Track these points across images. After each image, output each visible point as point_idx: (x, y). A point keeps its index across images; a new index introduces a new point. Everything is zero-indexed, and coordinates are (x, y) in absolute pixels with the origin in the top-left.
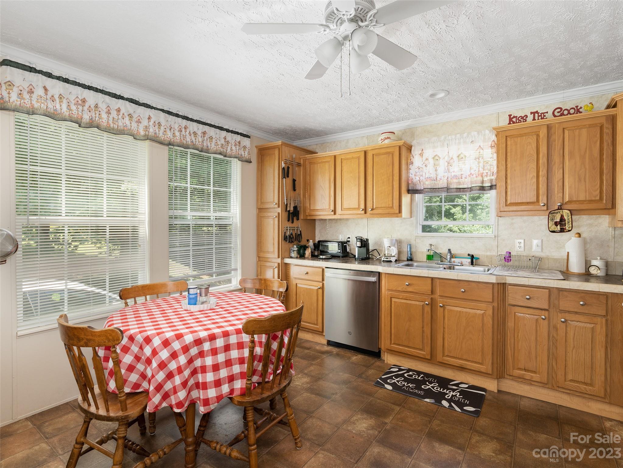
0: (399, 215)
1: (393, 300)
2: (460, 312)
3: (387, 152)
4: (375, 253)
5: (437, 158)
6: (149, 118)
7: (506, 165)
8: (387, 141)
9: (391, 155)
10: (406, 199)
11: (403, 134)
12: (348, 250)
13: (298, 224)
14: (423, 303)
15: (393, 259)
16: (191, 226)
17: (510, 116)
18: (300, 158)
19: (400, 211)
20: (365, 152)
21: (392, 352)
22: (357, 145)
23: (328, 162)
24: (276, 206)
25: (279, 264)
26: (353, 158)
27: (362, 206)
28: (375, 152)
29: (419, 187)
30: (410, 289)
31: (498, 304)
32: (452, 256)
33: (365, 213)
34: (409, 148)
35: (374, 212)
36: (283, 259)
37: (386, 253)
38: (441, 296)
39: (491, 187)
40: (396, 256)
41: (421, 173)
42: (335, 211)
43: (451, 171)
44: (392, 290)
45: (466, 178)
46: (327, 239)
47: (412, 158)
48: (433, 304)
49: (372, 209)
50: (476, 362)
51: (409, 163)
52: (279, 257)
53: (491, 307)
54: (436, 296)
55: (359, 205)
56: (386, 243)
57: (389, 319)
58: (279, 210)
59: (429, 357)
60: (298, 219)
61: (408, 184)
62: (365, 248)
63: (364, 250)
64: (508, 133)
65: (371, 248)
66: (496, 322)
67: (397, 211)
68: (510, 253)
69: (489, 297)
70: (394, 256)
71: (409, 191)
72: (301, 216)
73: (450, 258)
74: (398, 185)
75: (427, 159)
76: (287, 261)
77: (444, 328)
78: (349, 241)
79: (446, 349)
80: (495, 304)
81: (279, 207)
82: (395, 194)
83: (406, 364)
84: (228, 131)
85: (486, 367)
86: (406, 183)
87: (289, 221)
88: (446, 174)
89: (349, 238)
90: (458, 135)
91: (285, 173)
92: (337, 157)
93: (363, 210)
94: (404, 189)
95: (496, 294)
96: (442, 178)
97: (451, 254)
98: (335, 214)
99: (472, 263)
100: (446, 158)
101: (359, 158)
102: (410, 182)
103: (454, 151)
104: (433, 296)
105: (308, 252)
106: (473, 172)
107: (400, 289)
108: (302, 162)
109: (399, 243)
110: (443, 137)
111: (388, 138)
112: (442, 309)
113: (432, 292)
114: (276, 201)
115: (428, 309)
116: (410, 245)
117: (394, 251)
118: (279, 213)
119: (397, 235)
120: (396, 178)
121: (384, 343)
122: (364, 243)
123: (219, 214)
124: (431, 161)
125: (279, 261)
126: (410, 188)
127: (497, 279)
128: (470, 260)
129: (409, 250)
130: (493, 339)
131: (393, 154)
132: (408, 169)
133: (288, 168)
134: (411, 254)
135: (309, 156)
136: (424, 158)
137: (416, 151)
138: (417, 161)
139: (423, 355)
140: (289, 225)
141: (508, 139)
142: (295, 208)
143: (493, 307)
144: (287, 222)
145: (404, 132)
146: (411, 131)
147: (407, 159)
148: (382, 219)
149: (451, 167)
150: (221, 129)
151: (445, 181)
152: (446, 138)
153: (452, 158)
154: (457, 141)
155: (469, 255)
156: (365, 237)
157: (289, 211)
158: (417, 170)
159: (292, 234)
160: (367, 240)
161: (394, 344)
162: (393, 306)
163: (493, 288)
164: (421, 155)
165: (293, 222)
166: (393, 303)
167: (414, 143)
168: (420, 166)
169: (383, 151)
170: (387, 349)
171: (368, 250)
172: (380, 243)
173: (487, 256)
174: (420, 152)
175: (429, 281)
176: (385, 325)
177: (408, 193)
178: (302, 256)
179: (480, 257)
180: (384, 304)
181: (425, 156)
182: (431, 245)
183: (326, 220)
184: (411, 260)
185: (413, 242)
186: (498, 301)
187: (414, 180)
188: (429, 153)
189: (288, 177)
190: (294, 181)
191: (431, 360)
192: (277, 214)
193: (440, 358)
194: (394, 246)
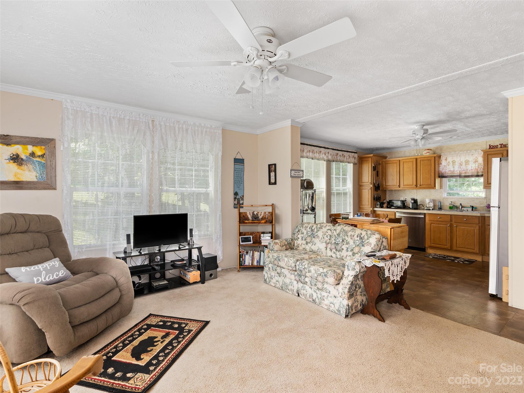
0: (434, 188)
1: (432, 225)
2: (464, 228)
3: (428, 159)
4: (421, 206)
5: (454, 161)
6: (328, 153)
7: (488, 167)
8: (427, 154)
9: (430, 161)
10: (438, 180)
11: (436, 149)
12: (406, 205)
13: (379, 192)
14: (446, 226)
15: (431, 208)
16: (342, 193)
17: (490, 145)
18: (380, 161)
19: (435, 186)
20: (416, 159)
21: (431, 247)
22: (410, 154)
23: (396, 163)
24: (370, 184)
25: (371, 210)
26: (409, 161)
27: (415, 184)
28: (421, 159)
29: (445, 175)
30: (440, 220)
31: (481, 225)
32: (462, 207)
33: (416, 187)
34: (440, 157)
35: (421, 186)
36: (373, 208)
37: (427, 206)
38: (455, 222)
39: (482, 176)
40: (433, 207)
41: (446, 168)
42: (399, 186)
43: (462, 168)
44: (431, 221)
45: (469, 171)
46: (393, 200)
47: (441, 161)
48: (451, 226)
49: (420, 185)
50: (471, 249)
51: (439, 164)
52: (371, 207)
53: (478, 226)
54: (453, 222)
55: (413, 183)
56: (427, 201)
57: (430, 233)
58: (372, 186)
59: (450, 248)
60: (379, 190)
61: (439, 174)
62: (416, 204)
63: (415, 204)
64: (488, 153)
65: (418, 204)
66: (480, 232)
67: (434, 186)
68: (489, 204)
69: (477, 222)
70: (431, 207)
71: (439, 177)
72: (381, 189)
73: (461, 208)
74: (434, 175)
75: (449, 162)
76: (376, 209)
77: (457, 236)
78: (406, 200)
79: (458, 245)
80: (480, 225)
81: (371, 184)
82: (432, 178)
83: (439, 252)
84: (350, 152)
85: (477, 250)
86: (438, 173)
87: (375, 191)
88: (459, 169)
89: (406, 199)
90: (465, 152)
91: (374, 168)
92: (400, 161)
93: (415, 185)
94: (437, 175)
95: (480, 221)
96: (457, 171)
97: (462, 206)
98: (400, 187)
99: (472, 210)
100: (459, 162)
101: (413, 162)
102: (440, 173)
103: (463, 159)
104: (451, 223)
105: (385, 205)
106: (472, 169)
107: (435, 220)
108: (381, 163)
109: (434, 201)
110: (457, 152)
111: (428, 152)
112: (456, 228)
113: (451, 221)
114: (370, 182)
115: (449, 228)
116: (440, 202)
117: (431, 205)
118: (371, 187)
119: (433, 198)
120: (433, 171)
121: (428, 244)
122: (415, 201)
123: (343, 188)
124: (451, 163)
125: (372, 209)
126: (440, 175)
127: (480, 214)
128: (471, 209)
129: (439, 204)
130: (479, 239)
131: (431, 161)
132: (439, 167)
133: (375, 166)
134: (441, 206)
135: (384, 160)
136: (447, 162)
137: (443, 158)
138: (444, 163)
139: (447, 247)
140: (376, 193)
141: (489, 155)
142: (378, 184)
143: (479, 226)
144: (374, 191)
145: (437, 148)
146: (441, 148)
147: (438, 162)
148: (425, 190)
149: (461, 166)
150: (348, 152)
151: (459, 172)
152: (459, 152)
153: (462, 162)
154: (465, 154)
155: (471, 206)
156: (416, 198)
157: (376, 186)
158: (444, 167)
159: (377, 197)
160: (417, 200)
161: (433, 244)
162: (432, 227)
163: (479, 218)
164: (446, 160)
165: (377, 191)
166: (432, 226)
167: (442, 154)
168: (445, 165)
169: (426, 159)
170: (429, 246)
171: (417, 204)
172: (424, 201)
173: (481, 207)
174: (445, 158)
175: (450, 216)
176: (428, 236)
177: (439, 178)
178: (382, 207)
179: (477, 207)
180: (427, 227)
181: (448, 160)
182: (451, 202)
183: (392, 190)
184: (441, 209)
185: (442, 201)
186: (481, 224)
187: (442, 172)
188: (450, 159)
189: (375, 170)
190: (378, 172)
191: (451, 249)
192: (370, 188)
193: (455, 248)
194: (431, 202)
